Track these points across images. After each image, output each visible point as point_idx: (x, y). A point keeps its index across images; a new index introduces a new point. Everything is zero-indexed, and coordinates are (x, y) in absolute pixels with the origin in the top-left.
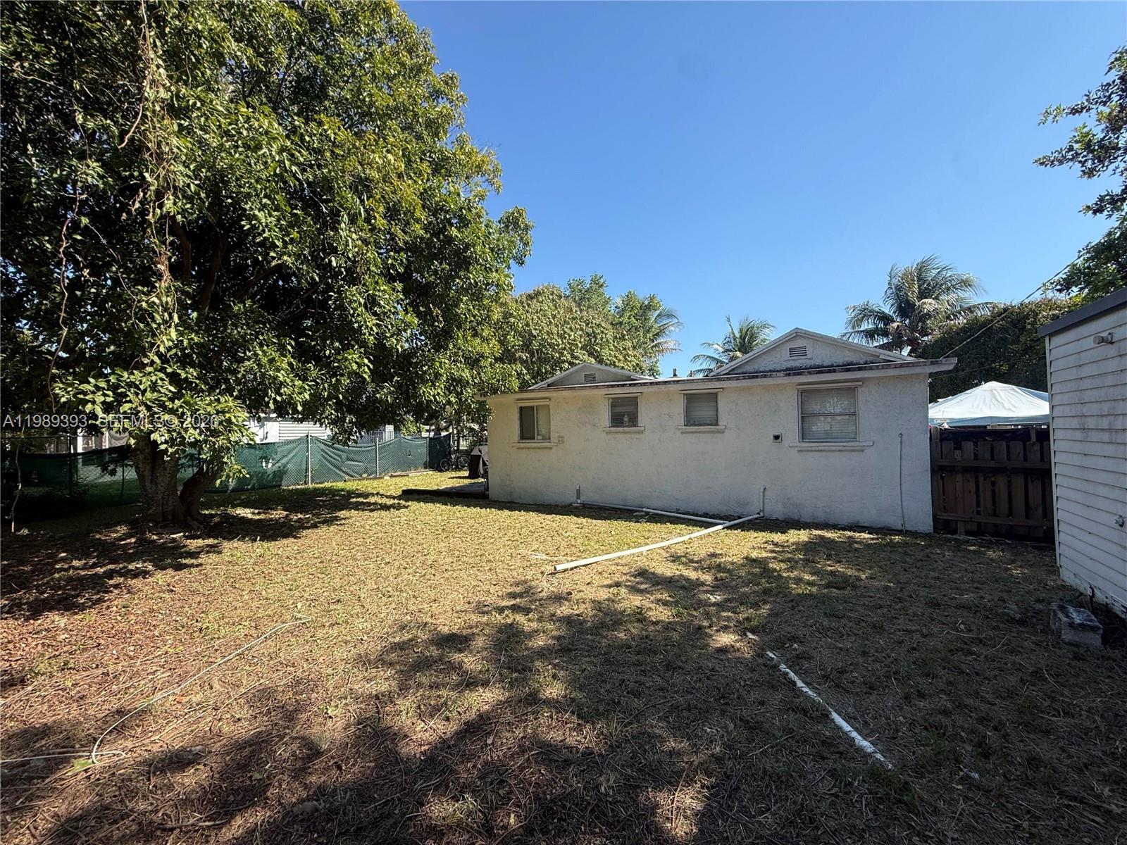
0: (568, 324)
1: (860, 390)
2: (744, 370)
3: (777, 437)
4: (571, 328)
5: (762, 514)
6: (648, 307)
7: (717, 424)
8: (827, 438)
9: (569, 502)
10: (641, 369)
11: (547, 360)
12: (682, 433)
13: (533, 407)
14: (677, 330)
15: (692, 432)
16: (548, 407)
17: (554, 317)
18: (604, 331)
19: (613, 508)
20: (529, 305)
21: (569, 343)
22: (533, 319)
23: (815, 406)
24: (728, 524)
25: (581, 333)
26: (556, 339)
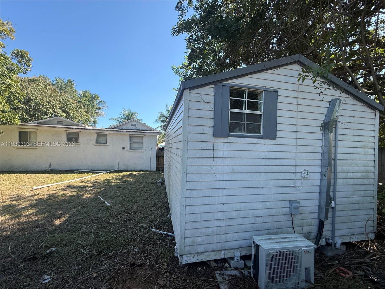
0: (53, 97)
1: (144, 137)
2: (119, 128)
3: (123, 148)
4: (54, 100)
5: (118, 169)
6: (94, 98)
7: (106, 144)
8: (136, 148)
9: (45, 169)
10: (88, 120)
11: (39, 111)
12: (95, 145)
13: (28, 132)
14: (106, 108)
15: (98, 145)
16: (36, 132)
17: (45, 93)
18: (72, 104)
19: (66, 170)
20: (29, 84)
21: (52, 106)
22: (31, 91)
23: (134, 140)
24: (106, 172)
25: (59, 102)
26: (45, 103)
